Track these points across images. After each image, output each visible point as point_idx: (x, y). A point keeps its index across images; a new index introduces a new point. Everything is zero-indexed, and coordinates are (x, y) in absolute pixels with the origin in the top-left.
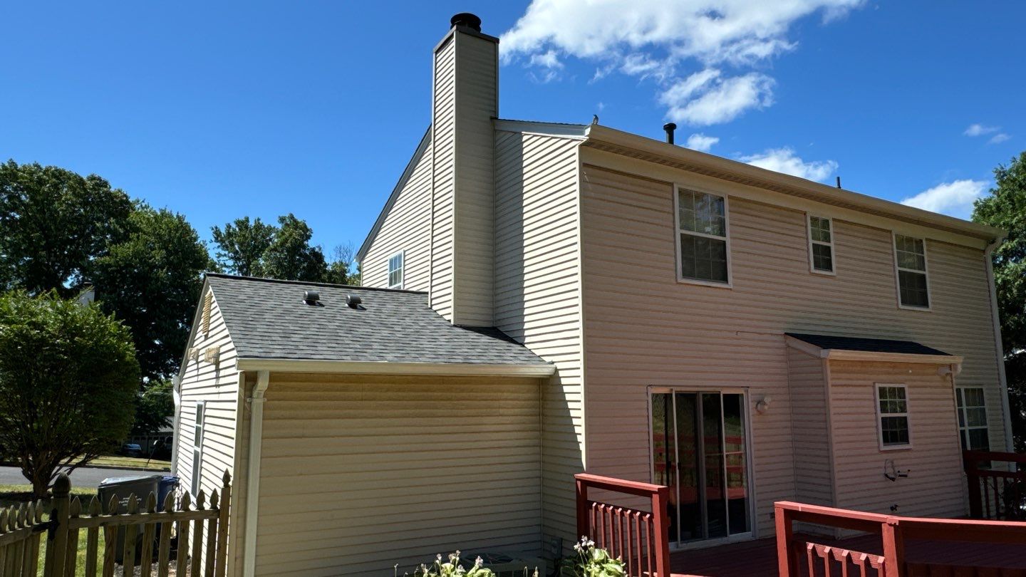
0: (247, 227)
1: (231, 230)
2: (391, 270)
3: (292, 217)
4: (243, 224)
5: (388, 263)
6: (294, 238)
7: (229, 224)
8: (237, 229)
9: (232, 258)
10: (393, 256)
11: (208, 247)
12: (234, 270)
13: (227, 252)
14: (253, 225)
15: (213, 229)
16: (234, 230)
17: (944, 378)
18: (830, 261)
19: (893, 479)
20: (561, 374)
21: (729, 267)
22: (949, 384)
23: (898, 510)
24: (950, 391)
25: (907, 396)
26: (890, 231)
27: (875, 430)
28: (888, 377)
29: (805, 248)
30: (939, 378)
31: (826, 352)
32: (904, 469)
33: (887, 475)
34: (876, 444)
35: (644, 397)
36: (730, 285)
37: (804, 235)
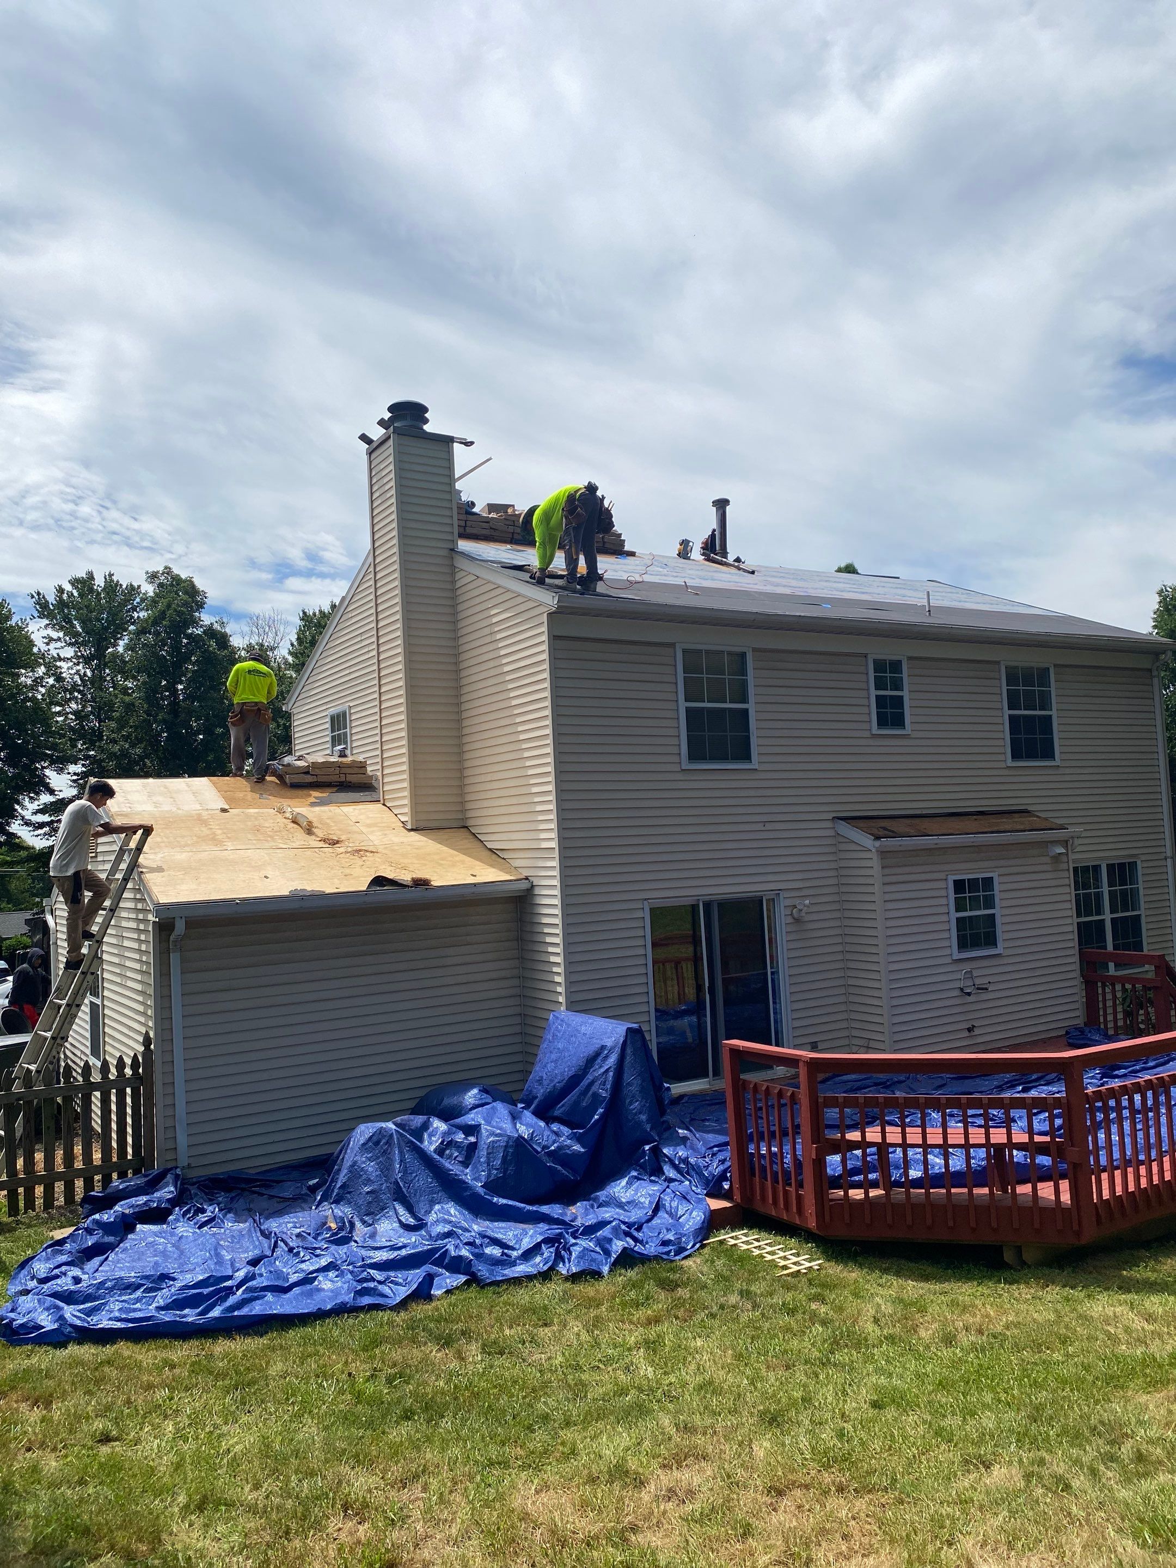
0: (91, 590)
1: (65, 596)
2: (333, 731)
3: (168, 570)
4: (84, 584)
5: (328, 719)
6: (175, 610)
7: (60, 587)
8: (76, 594)
9: (70, 644)
10: (333, 711)
11: (30, 628)
12: (78, 664)
13: (61, 634)
14: (102, 585)
15: (33, 597)
16: (71, 595)
17: (1057, 858)
18: (902, 715)
19: (969, 994)
20: (537, 891)
21: (754, 741)
22: (1065, 866)
23: (977, 1032)
24: (1066, 874)
25: (996, 886)
26: (998, 663)
27: (946, 935)
28: (969, 865)
29: (865, 702)
30: (1047, 860)
31: (877, 844)
32: (985, 980)
33: (962, 990)
34: (948, 952)
35: (640, 914)
36: (754, 764)
37: (864, 686)
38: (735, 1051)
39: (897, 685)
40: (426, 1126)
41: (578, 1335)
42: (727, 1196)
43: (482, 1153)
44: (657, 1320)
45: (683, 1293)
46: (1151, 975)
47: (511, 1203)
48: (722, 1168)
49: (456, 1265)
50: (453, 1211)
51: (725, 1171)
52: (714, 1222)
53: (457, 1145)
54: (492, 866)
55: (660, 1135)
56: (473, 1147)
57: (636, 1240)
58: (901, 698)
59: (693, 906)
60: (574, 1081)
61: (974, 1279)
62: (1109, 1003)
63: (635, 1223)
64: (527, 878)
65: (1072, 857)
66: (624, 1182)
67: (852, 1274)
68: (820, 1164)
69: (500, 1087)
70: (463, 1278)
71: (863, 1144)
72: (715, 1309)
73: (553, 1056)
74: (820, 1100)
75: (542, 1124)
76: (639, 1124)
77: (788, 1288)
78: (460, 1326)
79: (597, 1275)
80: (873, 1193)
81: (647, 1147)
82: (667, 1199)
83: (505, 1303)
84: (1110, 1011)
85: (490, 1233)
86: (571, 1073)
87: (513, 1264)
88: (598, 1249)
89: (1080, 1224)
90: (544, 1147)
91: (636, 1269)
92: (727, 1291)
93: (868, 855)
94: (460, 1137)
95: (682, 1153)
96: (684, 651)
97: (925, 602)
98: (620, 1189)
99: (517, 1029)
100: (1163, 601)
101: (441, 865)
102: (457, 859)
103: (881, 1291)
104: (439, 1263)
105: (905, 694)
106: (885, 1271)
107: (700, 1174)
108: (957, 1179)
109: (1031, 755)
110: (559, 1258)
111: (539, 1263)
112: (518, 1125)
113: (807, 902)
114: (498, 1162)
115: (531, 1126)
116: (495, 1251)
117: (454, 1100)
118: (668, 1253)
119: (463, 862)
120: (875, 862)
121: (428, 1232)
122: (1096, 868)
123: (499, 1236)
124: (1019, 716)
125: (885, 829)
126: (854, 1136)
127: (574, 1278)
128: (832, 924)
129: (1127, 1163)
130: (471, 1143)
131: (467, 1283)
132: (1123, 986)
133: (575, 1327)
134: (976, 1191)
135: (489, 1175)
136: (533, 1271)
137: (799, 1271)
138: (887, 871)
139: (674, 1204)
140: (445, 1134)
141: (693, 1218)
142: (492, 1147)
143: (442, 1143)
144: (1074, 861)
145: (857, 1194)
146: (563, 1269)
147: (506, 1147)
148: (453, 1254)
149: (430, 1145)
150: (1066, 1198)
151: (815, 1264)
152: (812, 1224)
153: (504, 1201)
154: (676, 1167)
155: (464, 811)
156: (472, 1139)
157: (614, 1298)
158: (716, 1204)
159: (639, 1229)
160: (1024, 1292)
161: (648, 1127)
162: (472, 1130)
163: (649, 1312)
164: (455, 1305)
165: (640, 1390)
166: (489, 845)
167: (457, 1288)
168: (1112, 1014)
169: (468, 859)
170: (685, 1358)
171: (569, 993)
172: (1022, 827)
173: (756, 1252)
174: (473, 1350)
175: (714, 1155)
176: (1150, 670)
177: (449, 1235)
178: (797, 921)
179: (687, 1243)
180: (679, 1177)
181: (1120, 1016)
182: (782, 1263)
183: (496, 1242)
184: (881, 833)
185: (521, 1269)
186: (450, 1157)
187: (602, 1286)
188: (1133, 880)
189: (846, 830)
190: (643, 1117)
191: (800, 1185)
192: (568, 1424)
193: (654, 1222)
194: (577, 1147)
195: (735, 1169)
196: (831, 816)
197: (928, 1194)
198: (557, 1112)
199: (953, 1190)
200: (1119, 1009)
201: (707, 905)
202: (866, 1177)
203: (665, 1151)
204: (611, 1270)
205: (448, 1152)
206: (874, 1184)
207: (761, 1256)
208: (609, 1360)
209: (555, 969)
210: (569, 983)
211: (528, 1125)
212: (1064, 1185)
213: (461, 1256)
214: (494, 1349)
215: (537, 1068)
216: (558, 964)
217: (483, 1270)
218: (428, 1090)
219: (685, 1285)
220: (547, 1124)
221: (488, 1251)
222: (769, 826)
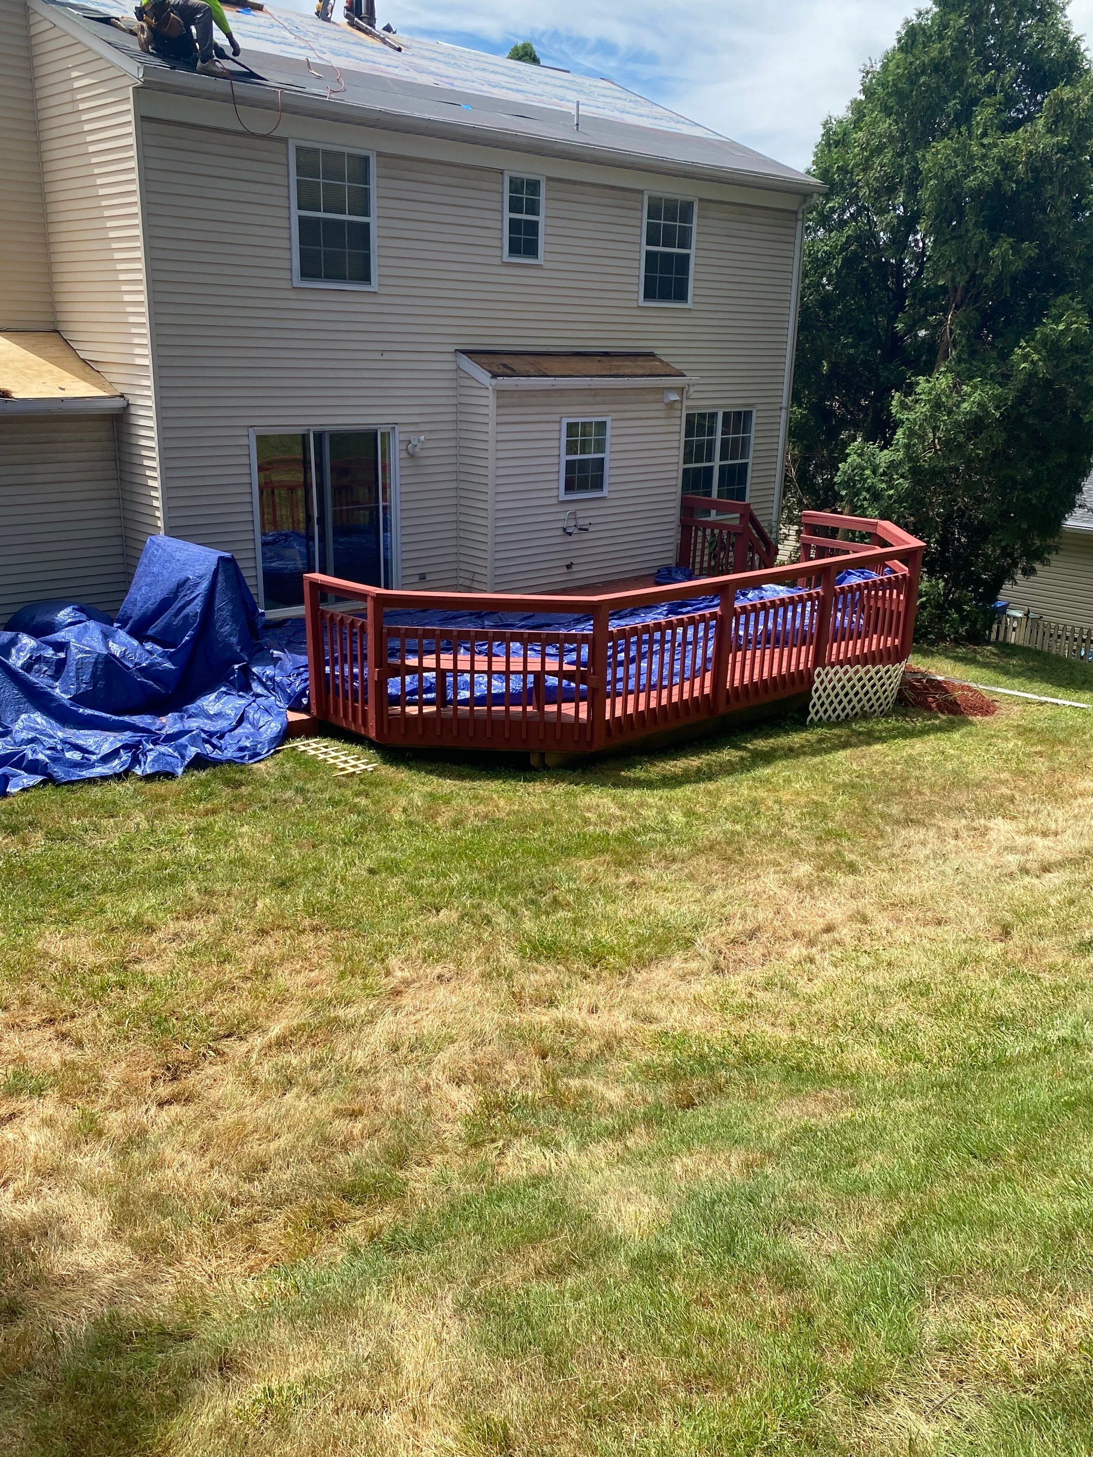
17: (671, 405)
18: (535, 243)
19: (570, 534)
20: (133, 410)
21: (374, 261)
22: (678, 413)
23: (574, 569)
24: (677, 421)
25: (609, 432)
26: (641, 192)
27: (555, 477)
28: (587, 409)
29: (498, 225)
30: (661, 406)
31: (494, 381)
32: (587, 521)
33: (564, 529)
34: (554, 493)
35: (245, 441)
36: (374, 286)
37: (497, 206)
38: (314, 584)
39: (533, 208)
40: (13, 642)
41: (138, 824)
42: (306, 710)
43: (71, 670)
44: (214, 812)
45: (244, 790)
46: (737, 522)
47: (97, 713)
48: (303, 685)
49: (33, 767)
50: (39, 719)
51: (305, 689)
52: (290, 732)
53: (46, 661)
54: (85, 380)
55: (251, 656)
56: (61, 665)
57: (214, 746)
58: (535, 224)
59: (303, 435)
60: (165, 604)
61: (499, 778)
62: (699, 546)
63: (217, 732)
64: (122, 396)
65: (686, 403)
66: (213, 696)
67: (401, 775)
68: (381, 685)
69: (96, 606)
70: (40, 778)
71: (419, 670)
72: (268, 803)
73: (148, 580)
74: (385, 631)
75: (135, 643)
76: (229, 646)
77: (340, 785)
78: (30, 818)
79: (171, 776)
80: (427, 709)
81: (236, 666)
82: (251, 714)
83: (78, 799)
84: (698, 553)
85: (73, 740)
86: (162, 596)
87: (92, 766)
88: (176, 754)
89: (592, 737)
90: (136, 664)
91: (207, 771)
92: (284, 788)
93: (484, 393)
94: (49, 653)
95: (269, 671)
96: (299, 149)
97: (574, 112)
98: (210, 703)
99: (119, 550)
100: (827, 134)
101: (25, 374)
102: (44, 368)
103: (419, 787)
104: (17, 765)
105: (541, 219)
106: (430, 772)
107: (284, 691)
108: (498, 699)
109: (665, 296)
110: (135, 761)
111: (116, 766)
112: (111, 644)
113: (422, 438)
114: (86, 677)
115: (124, 644)
116: (76, 756)
117: (47, 618)
118: (243, 758)
119: (50, 372)
120: (491, 401)
121: (13, 738)
122: (713, 416)
123: (80, 742)
124: (656, 253)
125: (505, 366)
126: (412, 661)
127: (148, 778)
128: (448, 460)
129: (652, 687)
130: (60, 660)
131: (44, 782)
132: (712, 531)
133: (139, 817)
134: (512, 708)
135: (78, 689)
136: (110, 772)
137: (354, 773)
138: (501, 411)
139: (257, 716)
140: (33, 650)
141: (273, 727)
142: (81, 663)
143: (30, 658)
144: (688, 408)
145: (413, 710)
146: (138, 771)
147: (96, 663)
148: (30, 757)
149: (17, 660)
150: (583, 715)
151: (370, 768)
152: (372, 734)
153: (89, 712)
154: (264, 685)
155: (54, 313)
156: (62, 655)
157: (179, 795)
158: (294, 717)
159: (221, 737)
160: (537, 787)
161: (238, 649)
162: (61, 646)
163: (209, 806)
164: (28, 801)
165: (180, 865)
166: (83, 355)
167: (33, 786)
168: (701, 556)
169: (56, 369)
170: (227, 841)
171: (167, 519)
172: (642, 372)
173: (322, 757)
174: (38, 838)
175: (298, 674)
176: (796, 212)
177: (32, 741)
178: (412, 456)
179: (263, 749)
180: (265, 692)
181: (706, 558)
182: (342, 765)
183: (77, 747)
184: (501, 370)
185: (99, 770)
186: (39, 671)
187: (173, 785)
188: (746, 429)
189: (466, 363)
190: (234, 640)
191: (365, 702)
192: (104, 890)
193: (237, 731)
194: (168, 665)
195: (313, 687)
196: (452, 348)
197: (472, 710)
198: (150, 632)
199: (493, 708)
200: (707, 552)
201: (319, 437)
202: (421, 697)
203: (254, 670)
204: (184, 772)
205: (36, 666)
206: (429, 702)
207: (326, 760)
208: (160, 843)
209: (153, 494)
210: (167, 509)
211: (121, 644)
212: (584, 706)
213: (37, 760)
214: (57, 836)
215: (132, 590)
216: (155, 489)
217: (58, 772)
218: (22, 606)
219: (248, 783)
220: (141, 643)
221: (68, 755)
222: (387, 356)
